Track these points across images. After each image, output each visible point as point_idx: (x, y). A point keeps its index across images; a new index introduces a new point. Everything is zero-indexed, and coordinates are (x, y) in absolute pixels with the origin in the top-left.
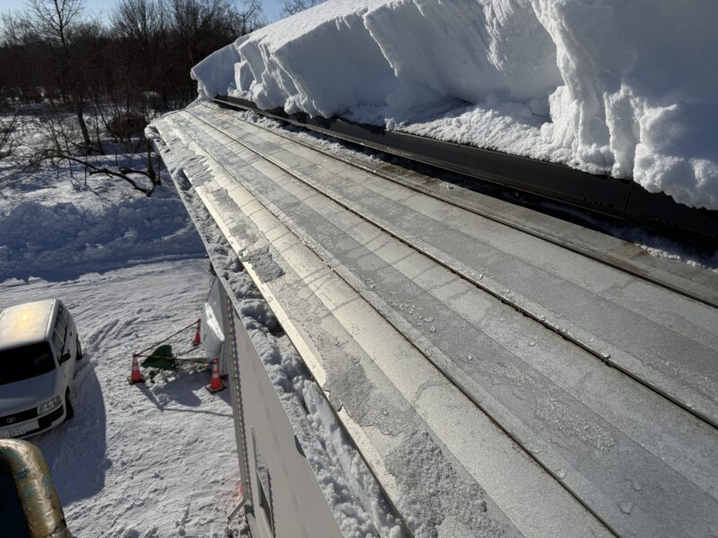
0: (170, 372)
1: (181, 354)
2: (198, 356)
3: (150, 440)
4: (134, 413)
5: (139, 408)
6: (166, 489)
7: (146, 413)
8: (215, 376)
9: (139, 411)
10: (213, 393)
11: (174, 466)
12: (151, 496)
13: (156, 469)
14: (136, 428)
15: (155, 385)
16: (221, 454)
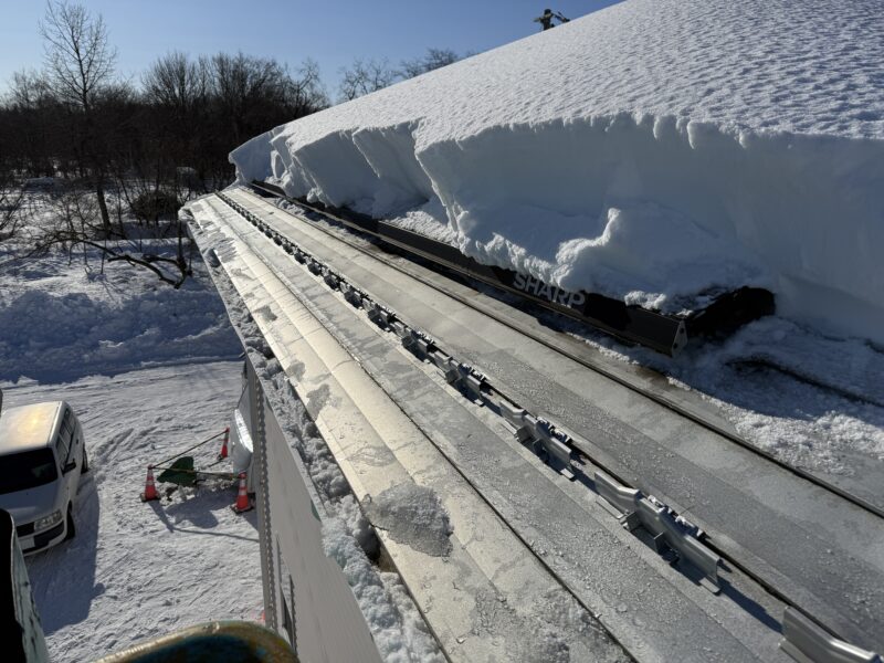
0: (190, 489)
1: (204, 469)
2: (224, 471)
3: (162, 564)
4: (145, 534)
5: (152, 528)
6: (178, 618)
7: (159, 534)
8: (243, 493)
9: (152, 532)
10: (238, 513)
11: (189, 593)
12: (160, 626)
13: (168, 596)
14: (147, 550)
15: (172, 503)
16: (244, 581)
